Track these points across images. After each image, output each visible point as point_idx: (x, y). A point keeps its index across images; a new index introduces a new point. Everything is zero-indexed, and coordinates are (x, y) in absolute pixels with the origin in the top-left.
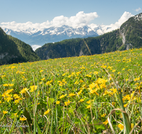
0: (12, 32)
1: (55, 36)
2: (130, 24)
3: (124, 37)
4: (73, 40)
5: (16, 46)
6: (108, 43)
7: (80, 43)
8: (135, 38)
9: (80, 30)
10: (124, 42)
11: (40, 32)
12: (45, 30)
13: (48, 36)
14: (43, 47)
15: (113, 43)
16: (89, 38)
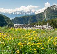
0: (2, 13)
1: (19, 14)
2: (48, 10)
3: (45, 15)
4: (26, 16)
5: (4, 18)
6: (39, 17)
7: (28, 17)
8: (50, 15)
9: (28, 12)
10: (45, 17)
11: (13, 13)
12: (15, 12)
13: (16, 15)
14: (14, 19)
15: (41, 17)
16: (32, 15)
